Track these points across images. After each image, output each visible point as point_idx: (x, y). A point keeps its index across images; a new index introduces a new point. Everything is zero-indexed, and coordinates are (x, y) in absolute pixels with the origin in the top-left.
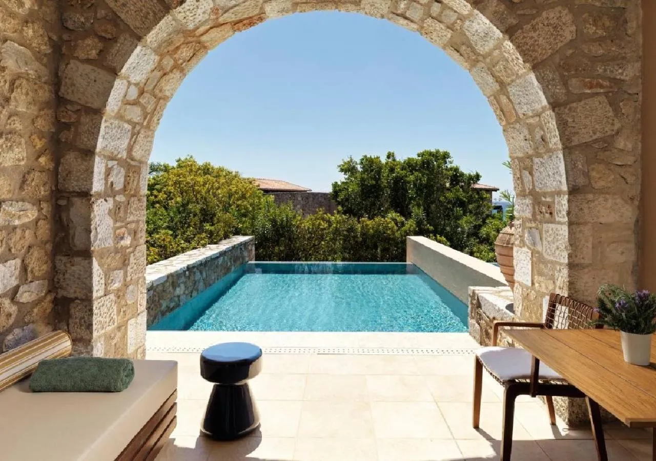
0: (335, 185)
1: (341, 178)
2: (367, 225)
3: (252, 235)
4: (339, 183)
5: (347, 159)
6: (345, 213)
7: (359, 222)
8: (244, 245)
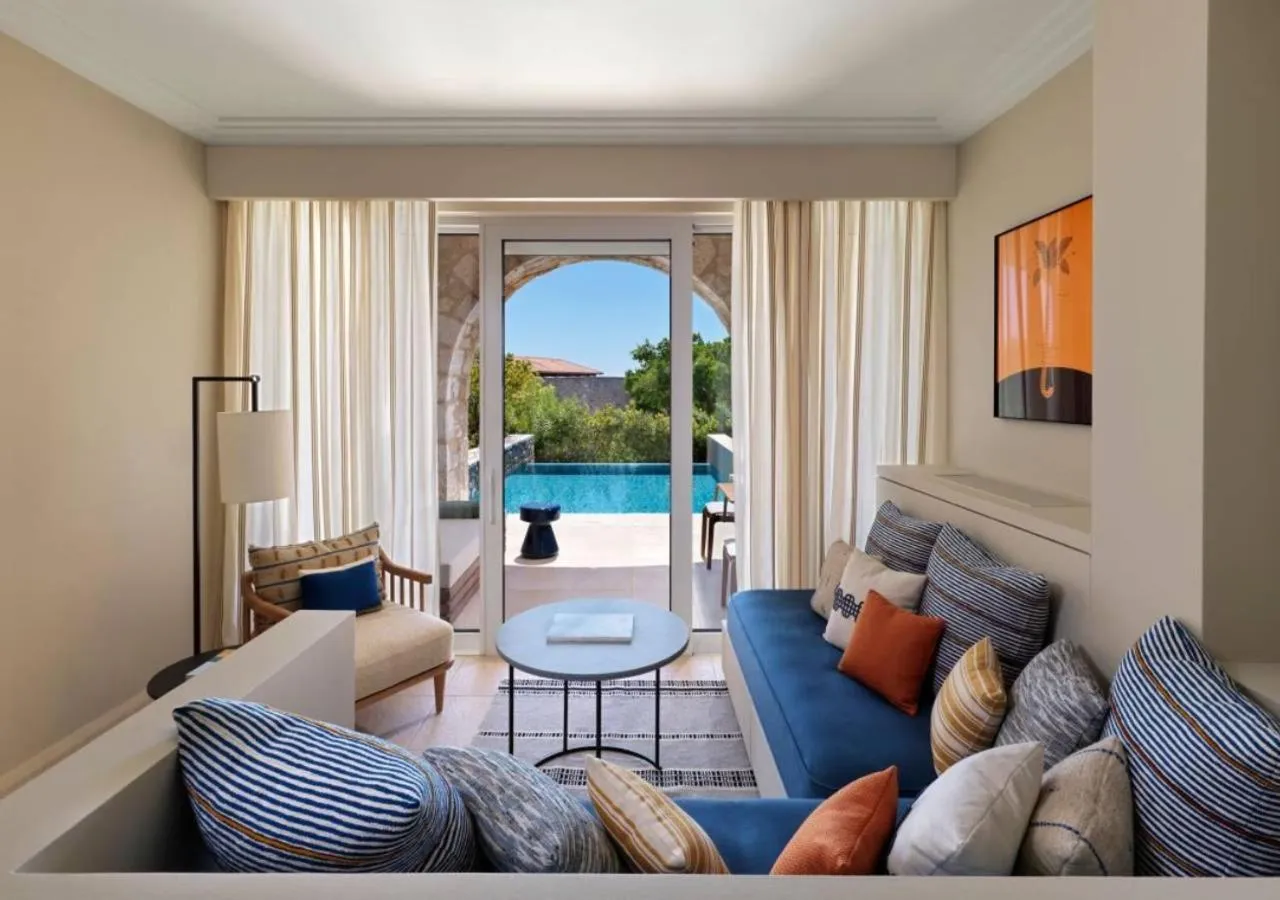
0: (629, 373)
1: (636, 366)
2: (663, 422)
3: (530, 433)
4: (634, 372)
5: (642, 343)
6: (638, 408)
7: (654, 418)
8: (523, 444)
